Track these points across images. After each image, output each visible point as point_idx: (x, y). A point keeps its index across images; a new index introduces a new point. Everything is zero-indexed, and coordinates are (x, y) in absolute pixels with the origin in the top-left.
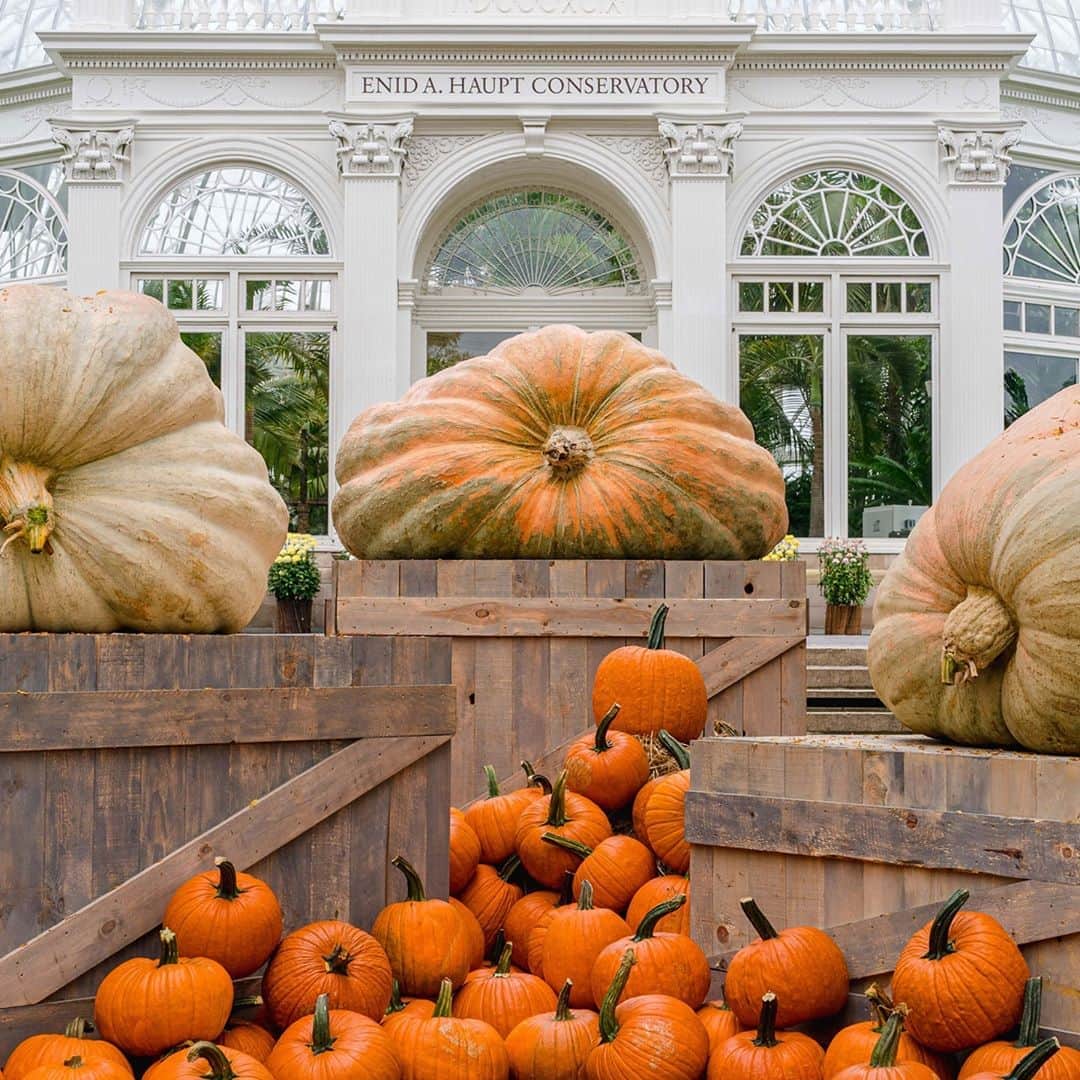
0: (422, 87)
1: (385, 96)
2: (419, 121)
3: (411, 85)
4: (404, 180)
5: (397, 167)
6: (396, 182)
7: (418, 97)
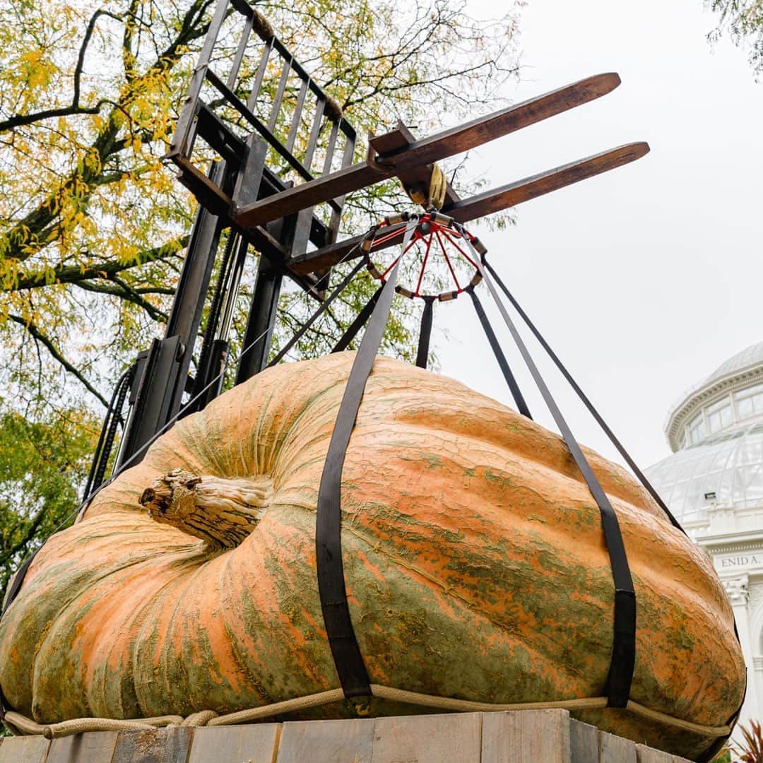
0: (750, 561)
1: (733, 567)
2: (751, 578)
3: (745, 561)
4: (749, 607)
5: (743, 599)
6: (744, 608)
7: (750, 566)
